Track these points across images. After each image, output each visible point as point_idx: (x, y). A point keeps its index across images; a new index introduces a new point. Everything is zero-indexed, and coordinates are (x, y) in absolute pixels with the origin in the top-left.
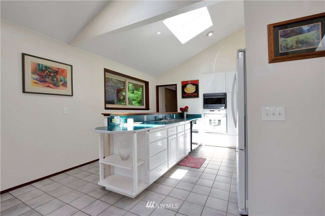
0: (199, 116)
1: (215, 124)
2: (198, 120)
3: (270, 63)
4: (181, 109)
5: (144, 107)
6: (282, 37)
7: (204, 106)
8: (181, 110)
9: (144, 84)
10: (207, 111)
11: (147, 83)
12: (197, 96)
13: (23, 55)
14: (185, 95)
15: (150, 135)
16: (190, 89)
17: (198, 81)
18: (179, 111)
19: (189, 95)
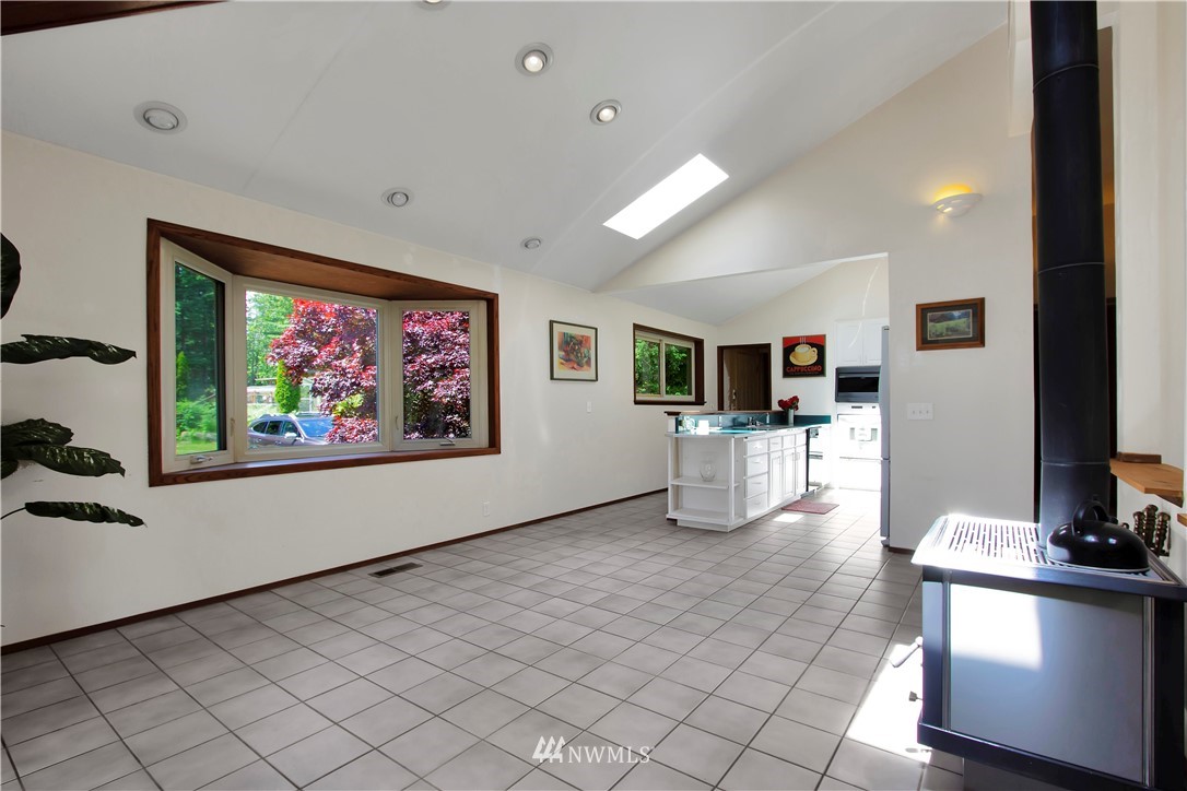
0: (825, 419)
1: (862, 438)
2: (823, 428)
3: (918, 350)
4: (781, 403)
5: (692, 398)
6: (931, 321)
7: (837, 396)
8: (780, 405)
9: (691, 346)
10: (846, 407)
11: (699, 343)
12: (822, 373)
13: (551, 322)
14: (791, 371)
15: (749, 444)
16: (805, 355)
17: (823, 337)
18: (775, 407)
19: (800, 370)
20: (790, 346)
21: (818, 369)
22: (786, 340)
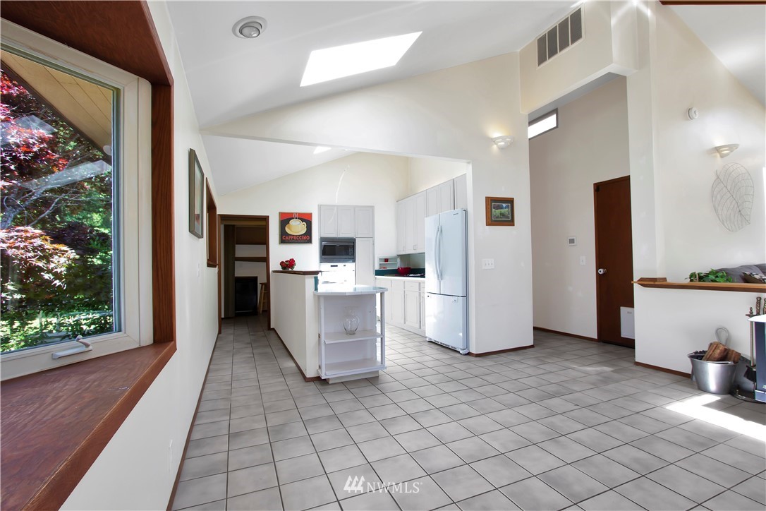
3: (487, 225)
4: (282, 264)
6: (494, 208)
7: (321, 258)
10: (327, 266)
12: (310, 241)
16: (297, 228)
17: (310, 215)
19: (293, 239)
20: (285, 219)
22: (282, 214)
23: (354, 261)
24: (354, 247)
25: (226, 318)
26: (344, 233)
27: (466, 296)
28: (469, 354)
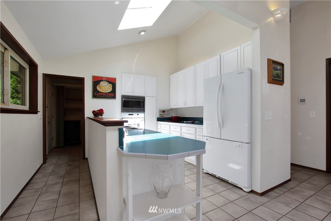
3: (268, 83)
5: (27, 108)
6: (273, 69)
7: (122, 109)
9: (27, 67)
10: (126, 115)
12: (114, 97)
16: (105, 87)
17: (115, 79)
19: (102, 95)
20: (97, 81)
21: (112, 95)
22: (94, 77)
23: (144, 112)
24: (144, 102)
25: (57, 147)
26: (137, 93)
27: (250, 143)
28: (252, 192)
